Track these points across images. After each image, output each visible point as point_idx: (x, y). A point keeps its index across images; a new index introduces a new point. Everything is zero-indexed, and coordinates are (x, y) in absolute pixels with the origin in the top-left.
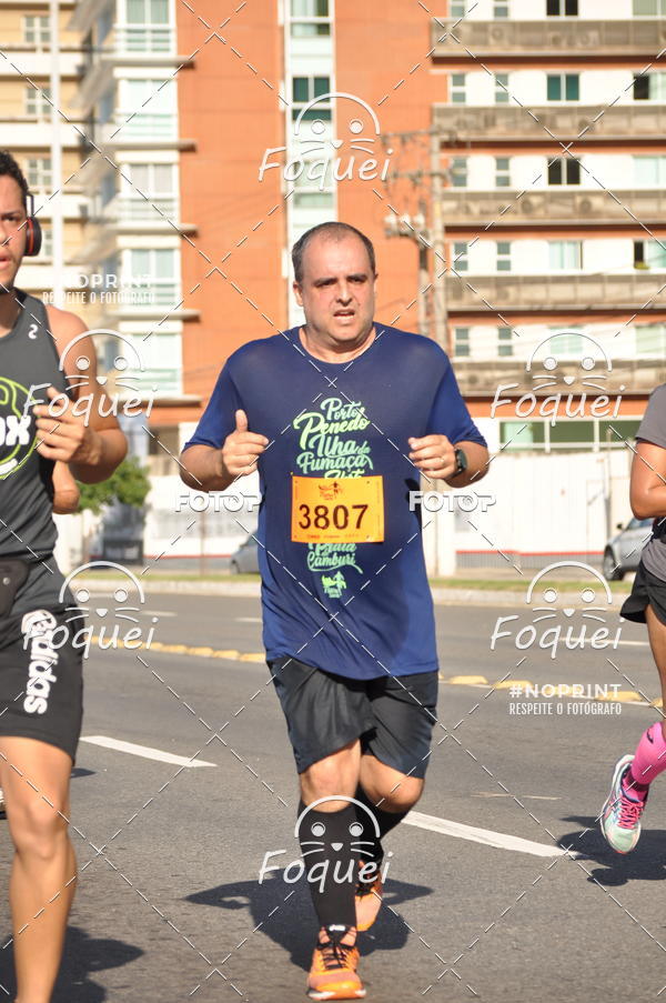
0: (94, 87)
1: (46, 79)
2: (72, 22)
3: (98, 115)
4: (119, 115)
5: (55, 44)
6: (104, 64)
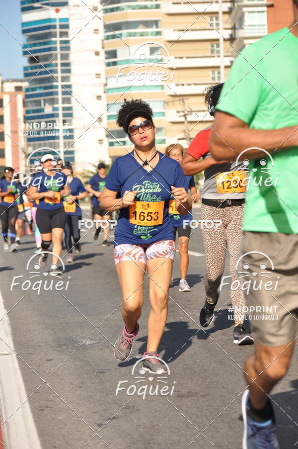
0: (235, 16)
1: (217, 13)
3: (237, 26)
4: (245, 26)
6: (239, 6)
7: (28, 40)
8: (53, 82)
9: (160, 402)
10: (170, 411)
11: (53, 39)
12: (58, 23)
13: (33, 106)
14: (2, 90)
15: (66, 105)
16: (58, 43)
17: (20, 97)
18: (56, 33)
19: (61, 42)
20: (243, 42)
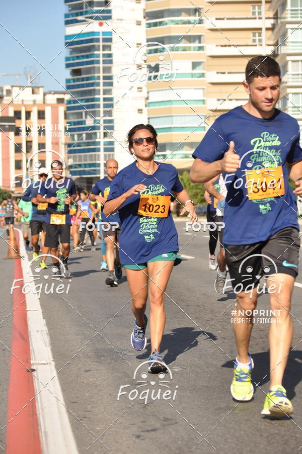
0: (278, 32)
1: (260, 29)
2: (269, 8)
3: (279, 43)
4: (288, 42)
5: (263, 15)
6: (282, 23)
7: (71, 53)
8: (95, 95)
9: (199, 416)
10: (209, 425)
11: (96, 52)
12: (101, 37)
13: (74, 118)
14: (44, 102)
15: (107, 118)
16: (101, 56)
17: (62, 109)
18: (99, 46)
19: (104, 55)
20: (286, 59)
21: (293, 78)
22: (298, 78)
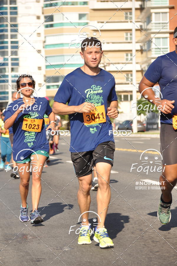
8: (4, 39)
11: (5, 6)
15: (14, 57)
16: (9, 8)
19: (11, 8)
20: (150, 11)
21: (155, 26)
22: (160, 26)
